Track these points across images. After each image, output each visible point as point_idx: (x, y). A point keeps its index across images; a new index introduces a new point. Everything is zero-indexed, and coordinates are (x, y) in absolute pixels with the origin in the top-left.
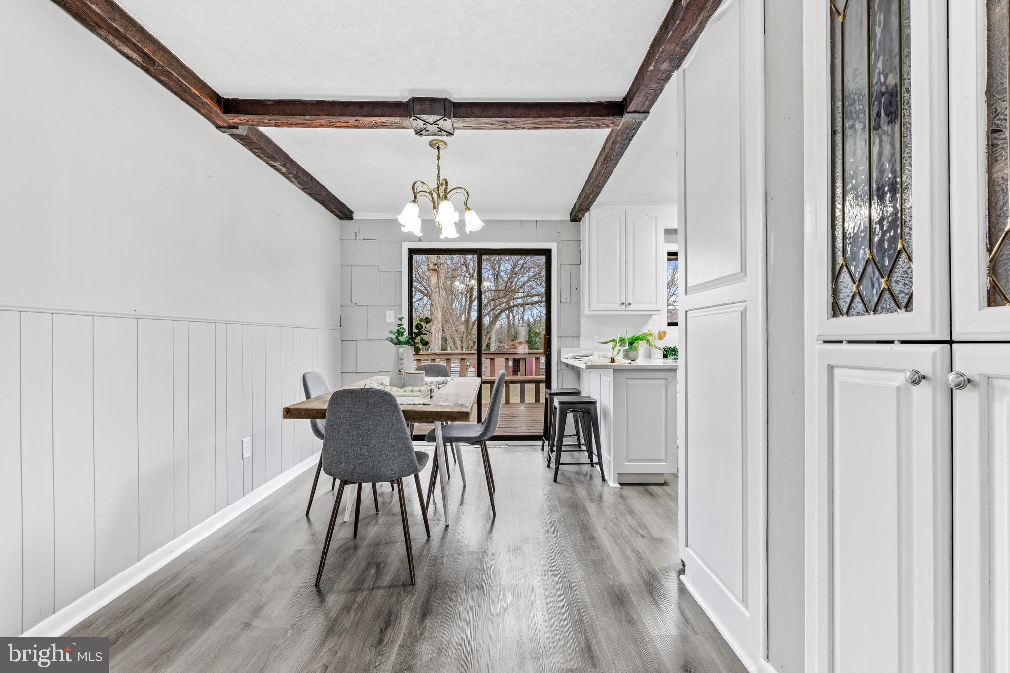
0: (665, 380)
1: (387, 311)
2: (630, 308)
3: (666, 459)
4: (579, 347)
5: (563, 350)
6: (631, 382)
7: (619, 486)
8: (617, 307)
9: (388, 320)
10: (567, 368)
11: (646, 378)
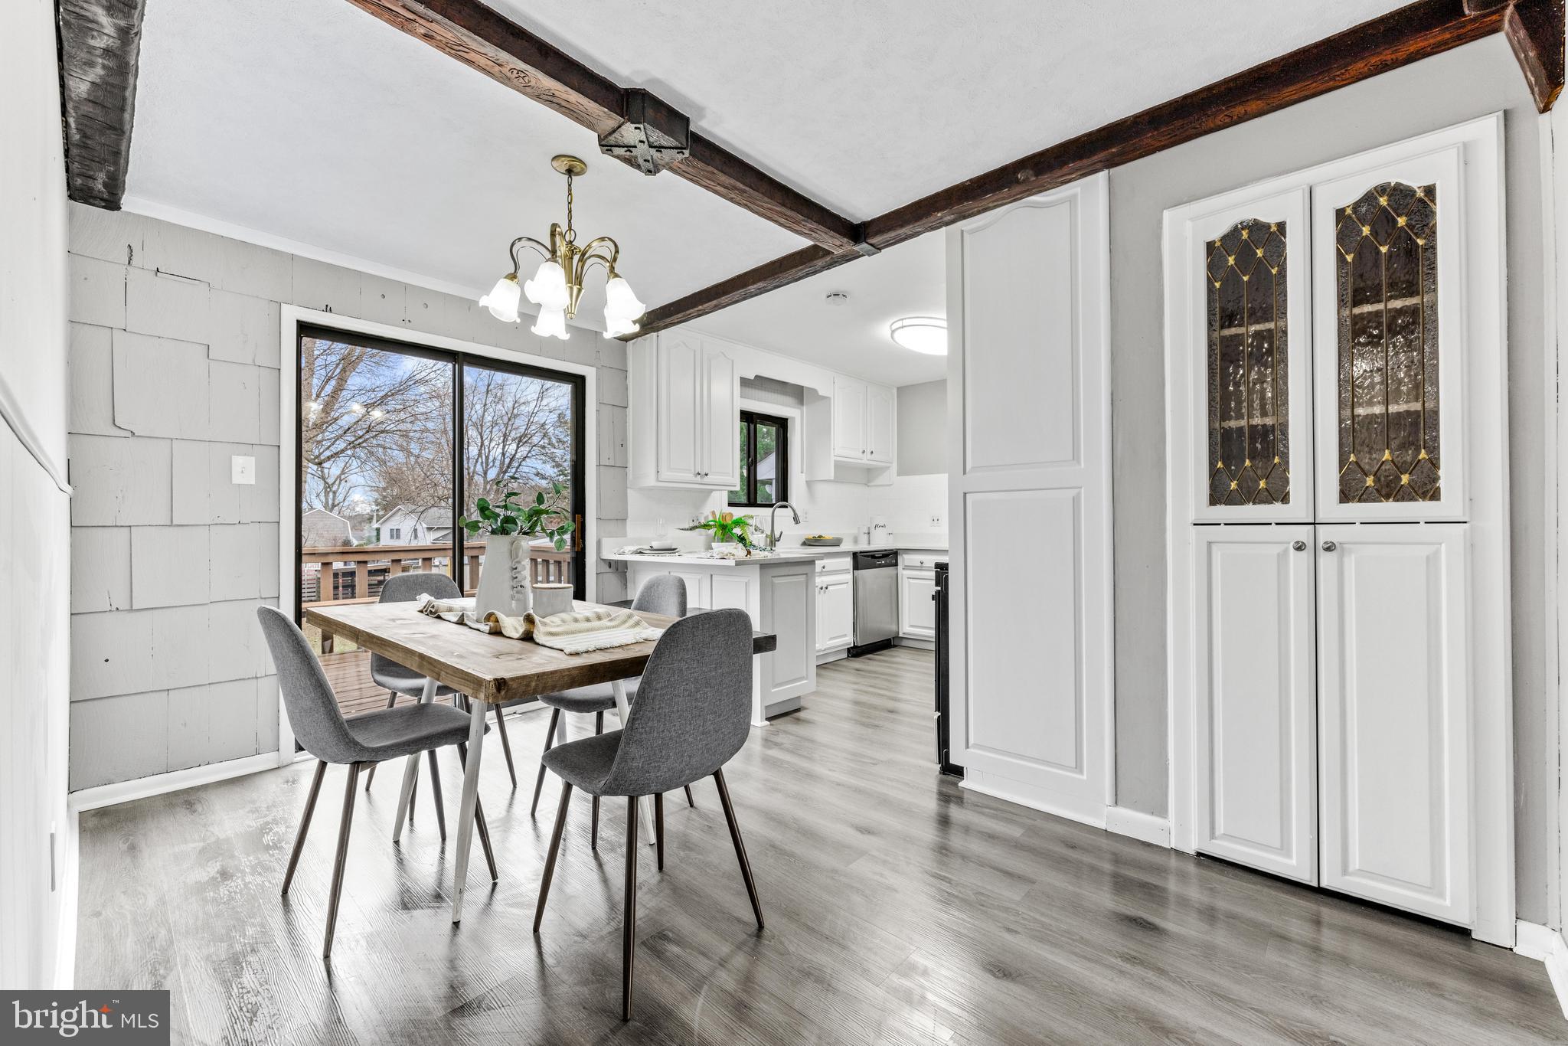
0: (805, 576)
1: (234, 458)
2: (706, 479)
3: (807, 675)
4: (625, 535)
5: (605, 541)
6: (777, 581)
7: (767, 723)
8: (690, 477)
9: (237, 479)
10: (610, 570)
11: (790, 573)
